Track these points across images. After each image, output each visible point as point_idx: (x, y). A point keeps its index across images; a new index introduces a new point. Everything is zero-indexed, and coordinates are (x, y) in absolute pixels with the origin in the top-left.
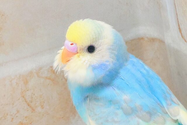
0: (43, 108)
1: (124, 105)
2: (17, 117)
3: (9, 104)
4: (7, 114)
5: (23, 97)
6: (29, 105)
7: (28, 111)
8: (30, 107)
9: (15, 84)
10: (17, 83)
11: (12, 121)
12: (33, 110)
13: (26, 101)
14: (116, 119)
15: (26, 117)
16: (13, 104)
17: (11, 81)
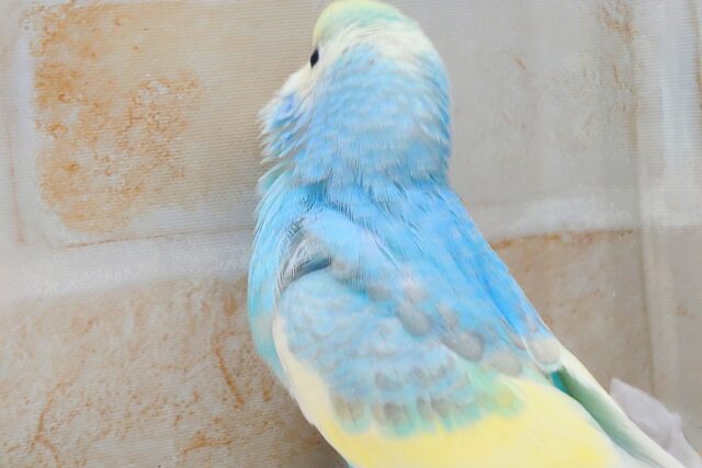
0: (267, 400)
1: (406, 306)
2: (192, 413)
3: (175, 368)
4: (165, 401)
5: (218, 353)
6: (229, 383)
7: (225, 399)
8: (233, 389)
9: (200, 305)
10: (205, 305)
11: (175, 424)
12: (240, 401)
13: (223, 369)
14: (381, 346)
15: (217, 420)
16: (186, 371)
17: (189, 295)
